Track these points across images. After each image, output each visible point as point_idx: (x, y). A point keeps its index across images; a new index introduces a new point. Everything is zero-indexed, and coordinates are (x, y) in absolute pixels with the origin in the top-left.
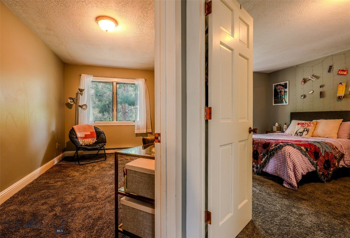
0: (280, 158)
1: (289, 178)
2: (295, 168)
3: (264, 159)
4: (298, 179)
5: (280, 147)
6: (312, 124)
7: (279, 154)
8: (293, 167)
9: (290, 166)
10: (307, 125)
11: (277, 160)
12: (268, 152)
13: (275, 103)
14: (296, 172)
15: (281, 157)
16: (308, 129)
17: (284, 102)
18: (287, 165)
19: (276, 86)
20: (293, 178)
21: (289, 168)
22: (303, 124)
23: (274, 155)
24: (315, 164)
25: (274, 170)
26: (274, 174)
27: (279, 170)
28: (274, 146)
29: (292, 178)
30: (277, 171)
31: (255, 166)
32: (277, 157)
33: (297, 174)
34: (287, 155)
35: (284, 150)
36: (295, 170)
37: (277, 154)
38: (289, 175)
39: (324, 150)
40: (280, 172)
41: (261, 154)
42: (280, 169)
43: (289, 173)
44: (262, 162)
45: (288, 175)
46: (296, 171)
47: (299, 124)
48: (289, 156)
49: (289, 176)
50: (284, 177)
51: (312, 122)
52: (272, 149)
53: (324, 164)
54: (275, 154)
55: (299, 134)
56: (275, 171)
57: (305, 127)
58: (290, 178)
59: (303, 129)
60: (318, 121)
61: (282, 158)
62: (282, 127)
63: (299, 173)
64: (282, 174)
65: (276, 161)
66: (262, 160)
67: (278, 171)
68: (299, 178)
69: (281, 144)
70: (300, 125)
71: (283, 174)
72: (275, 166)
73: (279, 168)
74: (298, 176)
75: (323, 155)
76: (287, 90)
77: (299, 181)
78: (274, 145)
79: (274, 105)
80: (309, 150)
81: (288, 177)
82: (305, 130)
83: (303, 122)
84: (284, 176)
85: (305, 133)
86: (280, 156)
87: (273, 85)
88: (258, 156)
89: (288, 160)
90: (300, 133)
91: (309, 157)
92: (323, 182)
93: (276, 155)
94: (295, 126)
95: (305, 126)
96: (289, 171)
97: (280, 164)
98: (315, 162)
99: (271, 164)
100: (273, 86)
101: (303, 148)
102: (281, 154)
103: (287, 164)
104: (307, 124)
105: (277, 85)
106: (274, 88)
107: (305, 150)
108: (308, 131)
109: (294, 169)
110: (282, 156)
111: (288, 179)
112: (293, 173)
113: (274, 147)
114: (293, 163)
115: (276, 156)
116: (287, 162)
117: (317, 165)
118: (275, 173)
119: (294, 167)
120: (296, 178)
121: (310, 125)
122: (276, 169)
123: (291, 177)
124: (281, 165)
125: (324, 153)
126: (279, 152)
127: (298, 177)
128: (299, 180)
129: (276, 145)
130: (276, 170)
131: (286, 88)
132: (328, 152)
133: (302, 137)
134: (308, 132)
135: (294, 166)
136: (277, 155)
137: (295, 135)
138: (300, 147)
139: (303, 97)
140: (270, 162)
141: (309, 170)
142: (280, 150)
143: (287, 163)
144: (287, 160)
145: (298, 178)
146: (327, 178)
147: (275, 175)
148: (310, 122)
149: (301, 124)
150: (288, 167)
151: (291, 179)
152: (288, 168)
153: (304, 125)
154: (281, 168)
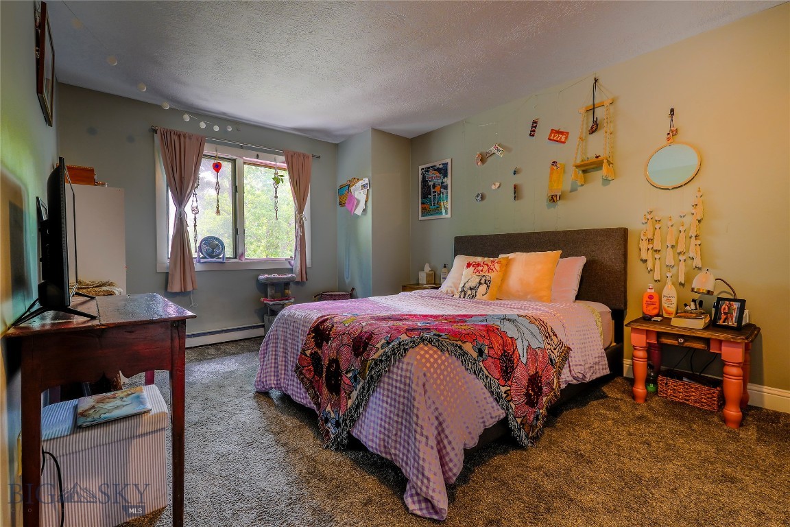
0: (398, 392)
1: (420, 476)
2: (443, 430)
3: (355, 394)
4: (450, 474)
5: (400, 351)
6: (496, 265)
7: (395, 376)
8: (437, 428)
9: (425, 425)
10: (486, 267)
11: (389, 401)
12: (365, 369)
13: (423, 215)
14: (445, 447)
15: (400, 389)
16: (488, 278)
17: (443, 211)
18: (417, 424)
19: (425, 171)
20: (435, 474)
21: (422, 435)
22: (478, 265)
23: (380, 381)
24: (505, 395)
25: (380, 439)
26: (381, 452)
27: (394, 438)
28: (382, 347)
29: (431, 476)
30: (388, 443)
31: (333, 415)
32: (390, 388)
33: (448, 453)
34: (417, 384)
35: (408, 364)
36: (442, 441)
37: (389, 377)
38: (421, 462)
39: (526, 344)
40: (396, 448)
41: (346, 373)
42: (396, 434)
43: (421, 455)
44: (350, 403)
45: (418, 463)
46: (446, 442)
47: (469, 265)
48: (424, 385)
49: (420, 469)
50: (408, 469)
51: (496, 260)
52: (375, 356)
53: (528, 390)
54: (383, 379)
55: (469, 292)
56: (384, 440)
57: (482, 273)
58: (423, 475)
59: (478, 281)
60: (511, 256)
61: (402, 393)
62: (438, 273)
63: (453, 449)
64: (401, 455)
65: (387, 403)
66: (350, 398)
67: (390, 441)
68: (455, 471)
69: (404, 337)
70: (471, 269)
71: (405, 458)
72: (383, 423)
73: (394, 432)
74: (451, 460)
75: (524, 360)
76: (448, 181)
77: (455, 479)
78: (383, 341)
79: (421, 218)
80: (486, 352)
81: (418, 470)
82: (483, 281)
83: (479, 259)
84: (407, 464)
85: (483, 288)
86: (398, 385)
87: (420, 167)
88: (340, 380)
89: (420, 401)
90: (471, 289)
91: (487, 377)
92: (522, 448)
93: (386, 380)
94: (461, 272)
95: (482, 271)
96: (422, 446)
97: (398, 415)
98: (504, 389)
99: (373, 412)
100: (420, 172)
101: (468, 347)
102: (399, 378)
103: (415, 418)
104: (487, 265)
105: (427, 170)
106: (421, 177)
107: (475, 355)
108: (488, 283)
109: (439, 434)
110: (402, 386)
111: (417, 477)
112: (435, 452)
113: (381, 352)
114: (436, 414)
115: (386, 386)
116: (415, 411)
117: (509, 398)
118: (382, 449)
119: (441, 431)
120: (447, 468)
121: (492, 267)
122: (384, 434)
123: (426, 473)
124: (400, 420)
125: (525, 354)
126: (395, 370)
127: (451, 465)
128: (455, 475)
129: (388, 343)
130: (386, 438)
131: (445, 175)
132: (534, 349)
133: (475, 300)
134: (488, 287)
135: (440, 424)
136: (390, 381)
137: (460, 297)
138: (460, 347)
139: (479, 198)
140: (370, 404)
141: (487, 424)
142: (399, 361)
143: (417, 416)
144: (416, 404)
145: (451, 470)
146: (533, 432)
147: (384, 455)
148: (492, 259)
149: (473, 266)
150: (419, 429)
151: (428, 479)
152: (418, 436)
153: (480, 268)
154: (399, 433)
